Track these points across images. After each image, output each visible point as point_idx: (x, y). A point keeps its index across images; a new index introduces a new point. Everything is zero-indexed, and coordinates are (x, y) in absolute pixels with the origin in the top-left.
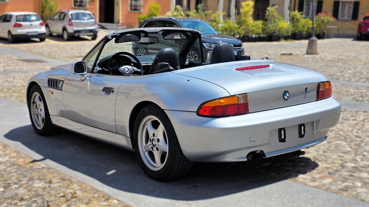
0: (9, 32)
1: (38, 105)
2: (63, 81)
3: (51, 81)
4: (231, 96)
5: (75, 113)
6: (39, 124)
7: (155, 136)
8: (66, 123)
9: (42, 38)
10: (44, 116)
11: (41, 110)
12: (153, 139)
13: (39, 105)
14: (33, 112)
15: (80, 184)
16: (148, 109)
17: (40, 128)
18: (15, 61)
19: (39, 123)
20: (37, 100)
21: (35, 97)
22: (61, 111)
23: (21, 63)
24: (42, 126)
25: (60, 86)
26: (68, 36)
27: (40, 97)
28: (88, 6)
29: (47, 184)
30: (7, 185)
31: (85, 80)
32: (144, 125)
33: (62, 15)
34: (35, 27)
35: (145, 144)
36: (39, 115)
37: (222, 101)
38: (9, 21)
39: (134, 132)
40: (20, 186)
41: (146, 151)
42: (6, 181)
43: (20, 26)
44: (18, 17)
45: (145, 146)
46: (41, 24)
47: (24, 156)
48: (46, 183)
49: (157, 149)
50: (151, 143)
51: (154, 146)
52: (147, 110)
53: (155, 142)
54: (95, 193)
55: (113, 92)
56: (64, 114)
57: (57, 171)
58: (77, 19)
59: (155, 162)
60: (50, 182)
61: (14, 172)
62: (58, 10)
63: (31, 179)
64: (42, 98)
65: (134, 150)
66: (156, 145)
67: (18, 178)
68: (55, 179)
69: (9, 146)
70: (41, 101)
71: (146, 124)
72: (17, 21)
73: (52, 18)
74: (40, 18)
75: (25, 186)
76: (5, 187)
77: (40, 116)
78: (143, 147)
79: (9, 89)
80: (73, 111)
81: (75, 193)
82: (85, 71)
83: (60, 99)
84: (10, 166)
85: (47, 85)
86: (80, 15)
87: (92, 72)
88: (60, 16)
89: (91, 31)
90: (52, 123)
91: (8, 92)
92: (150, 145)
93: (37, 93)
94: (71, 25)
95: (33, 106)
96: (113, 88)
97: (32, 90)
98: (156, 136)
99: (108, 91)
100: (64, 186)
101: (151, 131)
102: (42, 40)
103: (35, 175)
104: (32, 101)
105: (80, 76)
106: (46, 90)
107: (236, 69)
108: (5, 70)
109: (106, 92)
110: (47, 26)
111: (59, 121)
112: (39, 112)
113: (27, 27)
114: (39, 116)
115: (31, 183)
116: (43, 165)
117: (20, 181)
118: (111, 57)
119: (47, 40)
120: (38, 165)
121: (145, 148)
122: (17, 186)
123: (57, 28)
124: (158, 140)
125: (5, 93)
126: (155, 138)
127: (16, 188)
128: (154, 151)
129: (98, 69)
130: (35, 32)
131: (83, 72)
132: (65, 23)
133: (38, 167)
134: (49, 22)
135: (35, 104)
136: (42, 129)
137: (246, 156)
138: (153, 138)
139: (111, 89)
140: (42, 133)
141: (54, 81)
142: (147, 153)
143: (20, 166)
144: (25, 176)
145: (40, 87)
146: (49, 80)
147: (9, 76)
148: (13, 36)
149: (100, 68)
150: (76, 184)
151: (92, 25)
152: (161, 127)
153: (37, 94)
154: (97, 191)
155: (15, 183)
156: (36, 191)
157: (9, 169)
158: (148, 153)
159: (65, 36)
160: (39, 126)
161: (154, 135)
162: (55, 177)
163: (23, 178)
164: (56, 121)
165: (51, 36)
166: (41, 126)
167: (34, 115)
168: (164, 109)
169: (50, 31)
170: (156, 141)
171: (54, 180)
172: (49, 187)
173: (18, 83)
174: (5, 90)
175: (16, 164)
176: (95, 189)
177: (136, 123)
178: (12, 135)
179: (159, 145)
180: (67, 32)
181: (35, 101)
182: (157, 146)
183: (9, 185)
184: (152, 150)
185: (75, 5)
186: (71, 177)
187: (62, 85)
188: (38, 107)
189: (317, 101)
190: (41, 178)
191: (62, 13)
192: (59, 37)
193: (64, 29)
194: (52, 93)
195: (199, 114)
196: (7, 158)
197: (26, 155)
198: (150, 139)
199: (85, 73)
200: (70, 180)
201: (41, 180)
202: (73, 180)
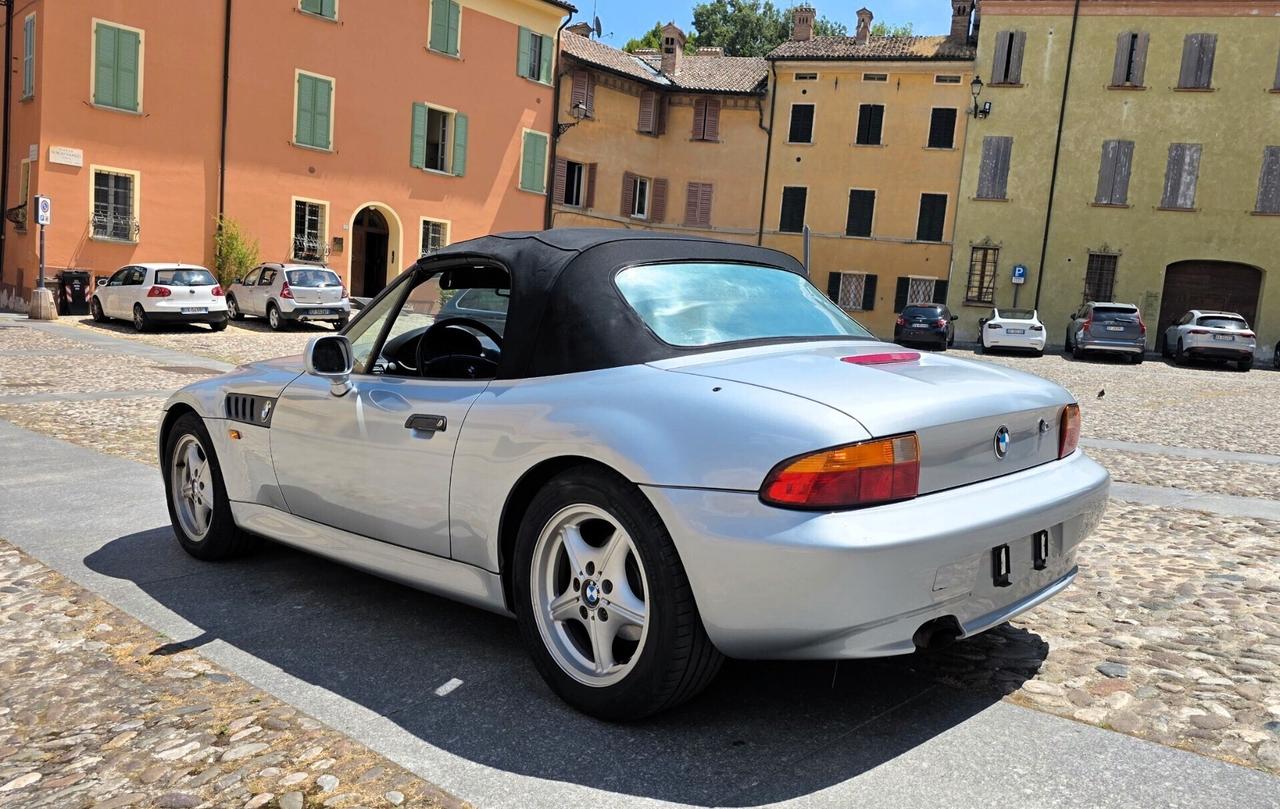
0: (138, 306)
1: (192, 472)
2: (274, 401)
3: (237, 400)
4: (873, 439)
5: (306, 492)
6: (196, 526)
7: (596, 573)
8: (280, 526)
9: (217, 322)
10: (212, 502)
11: (202, 485)
12: (587, 583)
13: (196, 471)
14: (179, 492)
15: (335, 742)
16: (573, 484)
17: (197, 539)
18: (148, 370)
19: (194, 522)
20: (191, 455)
21: (185, 447)
22: (265, 488)
23: (161, 374)
24: (206, 531)
25: (263, 415)
26: (280, 319)
27: (199, 448)
28: (326, 260)
29: (212, 749)
30: (57, 756)
31: (343, 395)
32: (555, 534)
33: (268, 275)
34: (203, 296)
35: (554, 598)
36: (196, 499)
37: (842, 455)
38: (140, 283)
39: (517, 556)
40: (107, 761)
41: (556, 619)
42: (57, 735)
43: (164, 293)
44: (159, 274)
45: (553, 602)
46: (217, 293)
47: (137, 630)
48: (203, 740)
49: (603, 615)
50: (579, 593)
51: (594, 603)
52: (571, 487)
53: (595, 591)
54: (391, 786)
55: (443, 428)
56: (273, 498)
57: (249, 688)
58: (302, 283)
59: (591, 657)
60: (222, 739)
61: (94, 696)
62: (258, 263)
63: (153, 726)
64: (208, 453)
65: (513, 615)
66: (600, 602)
67: (102, 721)
68: (242, 723)
69: (93, 597)
70: (203, 459)
71: (561, 531)
72: (156, 283)
73: (243, 280)
74: (215, 280)
75: (127, 759)
76: (47, 769)
77: (200, 502)
78: (547, 606)
79: (123, 432)
80: (299, 489)
81: (317, 788)
82: (348, 369)
83: (261, 455)
84: (83, 673)
85: (221, 412)
86: (310, 276)
87: (369, 371)
88: (262, 277)
89: (333, 310)
90: (235, 525)
91: (118, 439)
92: (573, 600)
93: (191, 437)
94: (289, 296)
95: (179, 474)
96: (443, 418)
97: (175, 427)
98: (600, 573)
99: (426, 426)
100: (275, 752)
101: (580, 555)
102: (218, 327)
103: (170, 707)
104: (175, 461)
105: (330, 381)
106: (219, 429)
107: (842, 360)
108: (119, 389)
109: (416, 429)
110: (230, 298)
111: (260, 520)
112: (196, 490)
113: (180, 297)
114: (197, 504)
115: (148, 743)
116: (200, 667)
117: (111, 735)
118: (424, 331)
119: (229, 327)
120: (182, 665)
121: (552, 610)
122: (92, 760)
123: (254, 302)
124: (608, 586)
125: (110, 441)
126: (594, 577)
127: (89, 770)
128: (592, 621)
129: (385, 366)
130: (200, 309)
131: (342, 370)
132: (274, 292)
133: (183, 675)
134: (235, 288)
135: (185, 470)
136: (202, 541)
137: (911, 636)
138: (586, 576)
139: (436, 419)
140: (203, 553)
141: (244, 400)
142: (559, 626)
143: (119, 670)
144: (132, 715)
145: (199, 420)
146: (228, 400)
147: (127, 403)
148: (145, 315)
149: (391, 364)
150: (319, 743)
151: (336, 299)
152: (621, 540)
153: (191, 441)
154: (400, 774)
155: (90, 748)
156: (164, 783)
157: (76, 685)
158: (563, 625)
159: (274, 321)
160: (196, 532)
161: (590, 567)
162: (239, 715)
163: (123, 721)
164: (246, 519)
165: (239, 319)
166: (199, 532)
167: (181, 499)
168: (637, 484)
169: (237, 308)
170: (599, 585)
171: (239, 730)
172: (219, 759)
173: (147, 418)
174: (112, 434)
175: (108, 665)
176: (387, 763)
177: (525, 527)
178: (109, 560)
179: (609, 603)
180: (278, 311)
181: (185, 461)
182: (602, 604)
183: (66, 755)
184: (580, 618)
185: (296, 256)
186: (299, 713)
187: (270, 411)
188: (193, 477)
189: (1059, 459)
190: (188, 718)
191: (266, 269)
192: (261, 323)
193: (272, 304)
194: (239, 437)
195: (767, 500)
196: (78, 641)
197: (145, 627)
198: (576, 581)
199: (347, 372)
200: (294, 726)
201: (188, 727)
202: (307, 725)
